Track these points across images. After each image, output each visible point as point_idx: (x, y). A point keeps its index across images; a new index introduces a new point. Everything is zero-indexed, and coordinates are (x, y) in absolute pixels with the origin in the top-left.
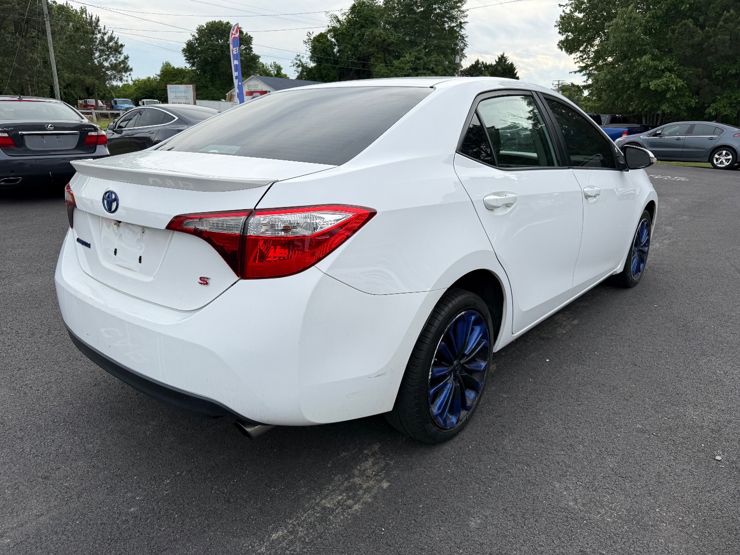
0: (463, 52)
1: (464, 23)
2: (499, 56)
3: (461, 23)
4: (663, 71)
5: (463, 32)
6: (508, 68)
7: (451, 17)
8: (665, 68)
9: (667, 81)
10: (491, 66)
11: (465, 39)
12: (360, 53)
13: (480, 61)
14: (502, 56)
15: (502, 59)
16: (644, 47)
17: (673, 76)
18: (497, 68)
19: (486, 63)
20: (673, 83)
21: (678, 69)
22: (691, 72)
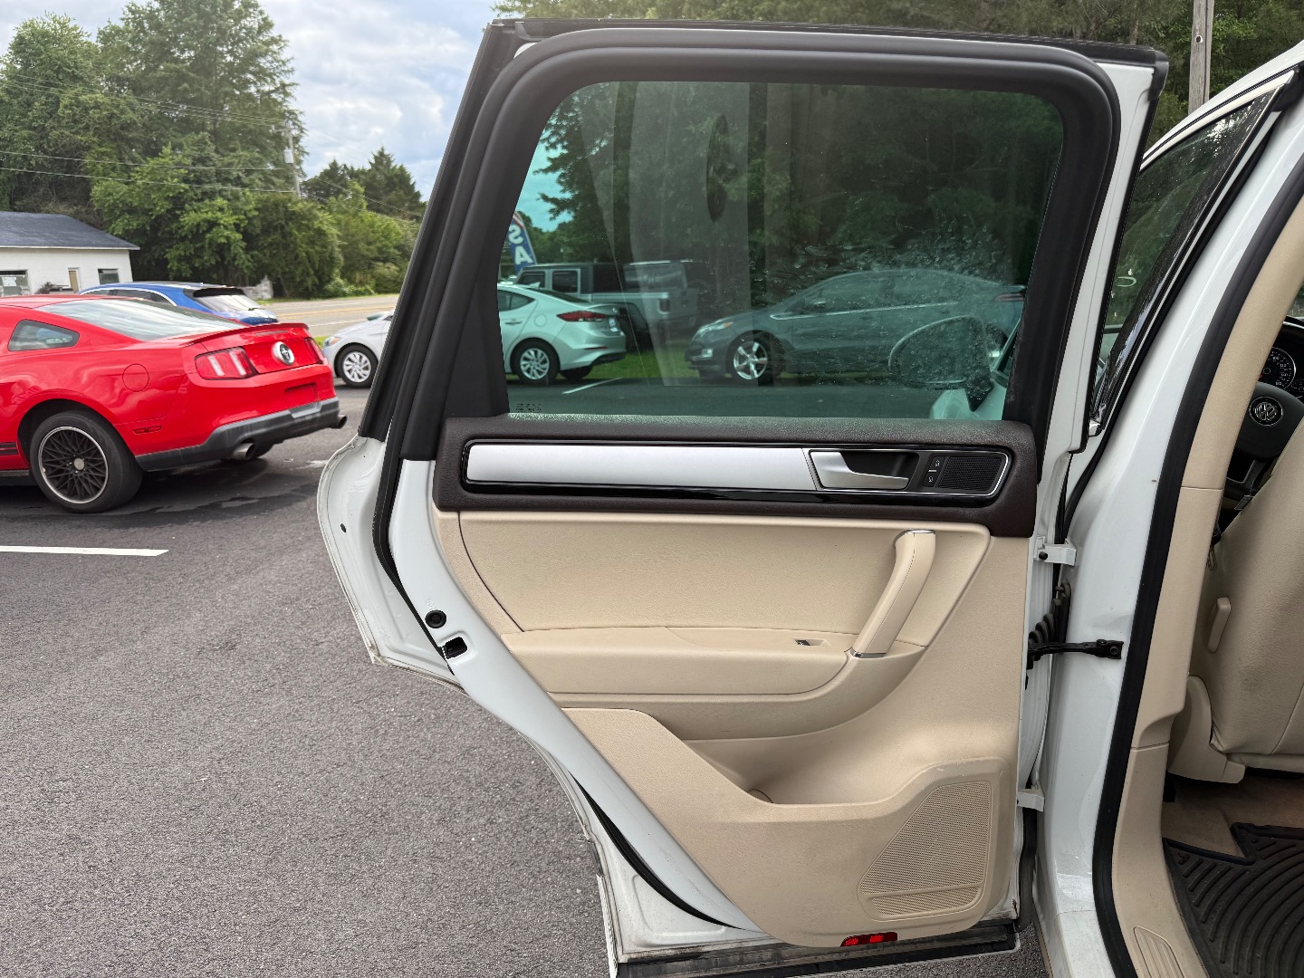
0: (300, 144)
1: (289, 85)
2: (376, 154)
3: (283, 86)
5: (292, 105)
6: (397, 176)
7: (259, 73)
10: (363, 172)
11: (300, 118)
12: (56, 145)
13: (340, 163)
14: (382, 154)
15: (381, 159)
18: (373, 177)
19: (352, 168)
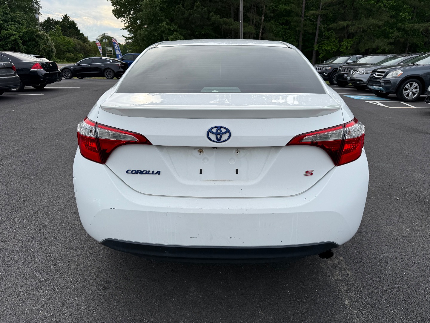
0: (39, 11)
4: (173, 31)
8: (174, 29)
9: (176, 36)
10: (59, 21)
14: (66, 16)
15: (66, 18)
16: (161, 18)
17: (178, 34)
18: (64, 24)
19: (55, 20)
20: (179, 37)
21: (179, 30)
22: (185, 32)
